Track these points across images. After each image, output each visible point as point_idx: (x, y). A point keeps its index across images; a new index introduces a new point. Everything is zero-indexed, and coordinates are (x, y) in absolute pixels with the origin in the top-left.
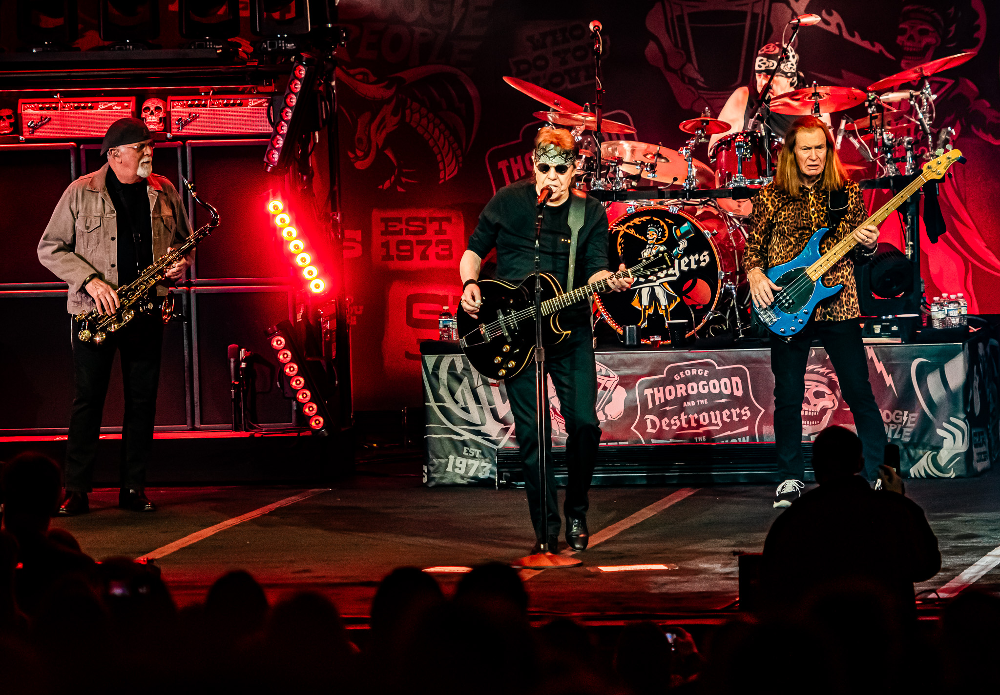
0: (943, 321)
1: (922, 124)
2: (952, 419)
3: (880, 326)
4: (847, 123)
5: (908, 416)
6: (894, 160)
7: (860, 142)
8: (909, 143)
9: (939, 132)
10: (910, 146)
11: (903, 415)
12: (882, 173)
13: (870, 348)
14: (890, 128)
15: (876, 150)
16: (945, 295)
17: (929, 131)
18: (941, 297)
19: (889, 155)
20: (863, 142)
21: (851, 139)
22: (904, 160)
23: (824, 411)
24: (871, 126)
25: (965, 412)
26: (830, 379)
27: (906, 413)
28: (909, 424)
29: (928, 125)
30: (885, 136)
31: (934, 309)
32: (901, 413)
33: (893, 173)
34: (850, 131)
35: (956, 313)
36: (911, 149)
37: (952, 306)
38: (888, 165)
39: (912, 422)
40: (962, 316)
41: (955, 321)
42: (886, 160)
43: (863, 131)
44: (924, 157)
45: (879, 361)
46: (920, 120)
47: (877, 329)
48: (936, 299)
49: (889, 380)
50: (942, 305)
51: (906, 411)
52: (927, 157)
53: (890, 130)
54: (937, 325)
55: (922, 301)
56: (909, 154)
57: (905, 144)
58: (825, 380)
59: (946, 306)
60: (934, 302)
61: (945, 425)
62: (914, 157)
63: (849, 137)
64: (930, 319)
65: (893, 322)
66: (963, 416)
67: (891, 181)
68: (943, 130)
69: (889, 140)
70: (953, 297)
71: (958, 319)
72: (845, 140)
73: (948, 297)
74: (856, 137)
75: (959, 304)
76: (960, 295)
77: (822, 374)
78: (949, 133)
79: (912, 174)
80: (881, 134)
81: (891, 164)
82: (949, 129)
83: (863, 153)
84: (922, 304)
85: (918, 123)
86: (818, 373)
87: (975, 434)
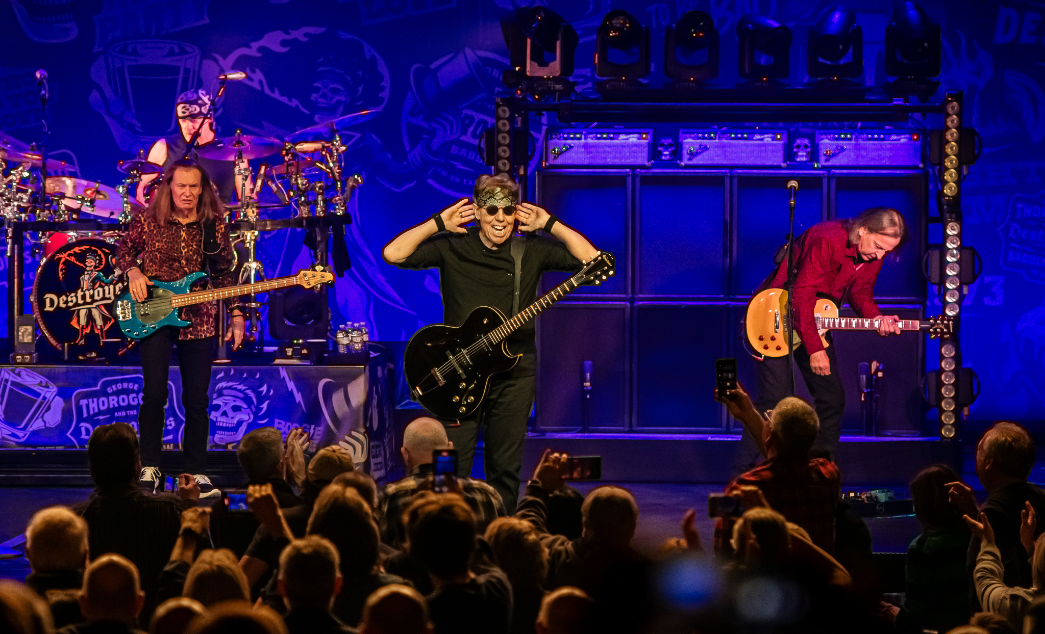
0: (347, 346)
1: (332, 172)
2: (353, 433)
3: (291, 349)
4: (266, 168)
5: (314, 429)
6: (307, 203)
7: (277, 185)
8: (320, 188)
9: (347, 180)
10: (321, 191)
11: (310, 429)
12: (296, 213)
13: (282, 368)
14: (304, 174)
15: (292, 194)
16: (349, 323)
17: (338, 178)
18: (346, 325)
19: (303, 199)
20: (280, 186)
21: (270, 183)
22: (316, 203)
23: (240, 423)
24: (287, 173)
25: (365, 427)
26: (246, 395)
27: (313, 426)
28: (315, 437)
29: (337, 173)
30: (299, 182)
31: (340, 335)
32: (308, 426)
33: (306, 214)
34: (268, 176)
35: (359, 339)
36: (322, 194)
37: (355, 334)
38: (302, 208)
39: (319, 435)
40: (364, 343)
41: (358, 347)
42: (300, 202)
43: (279, 177)
44: (333, 201)
45: (290, 380)
46: (330, 168)
47: (289, 351)
48: (342, 326)
49: (298, 397)
50: (347, 332)
51: (313, 424)
52: (336, 201)
53: (303, 176)
54: (342, 350)
55: (329, 328)
56: (320, 198)
57: (317, 189)
58: (241, 395)
59: (350, 333)
60: (339, 329)
61: (347, 438)
62: (325, 201)
63: (267, 182)
64: (336, 344)
65: (303, 346)
66: (363, 430)
67: (304, 222)
68: (351, 178)
69: (303, 185)
70: (356, 325)
71: (360, 345)
72: (264, 184)
73: (352, 325)
74: (274, 182)
75: (362, 331)
76: (362, 323)
77: (240, 391)
78: (356, 181)
79: (322, 215)
80: (296, 180)
81: (304, 206)
82: (356, 177)
83: (279, 195)
84: (329, 330)
85: (328, 170)
86: (235, 389)
87: (373, 447)
